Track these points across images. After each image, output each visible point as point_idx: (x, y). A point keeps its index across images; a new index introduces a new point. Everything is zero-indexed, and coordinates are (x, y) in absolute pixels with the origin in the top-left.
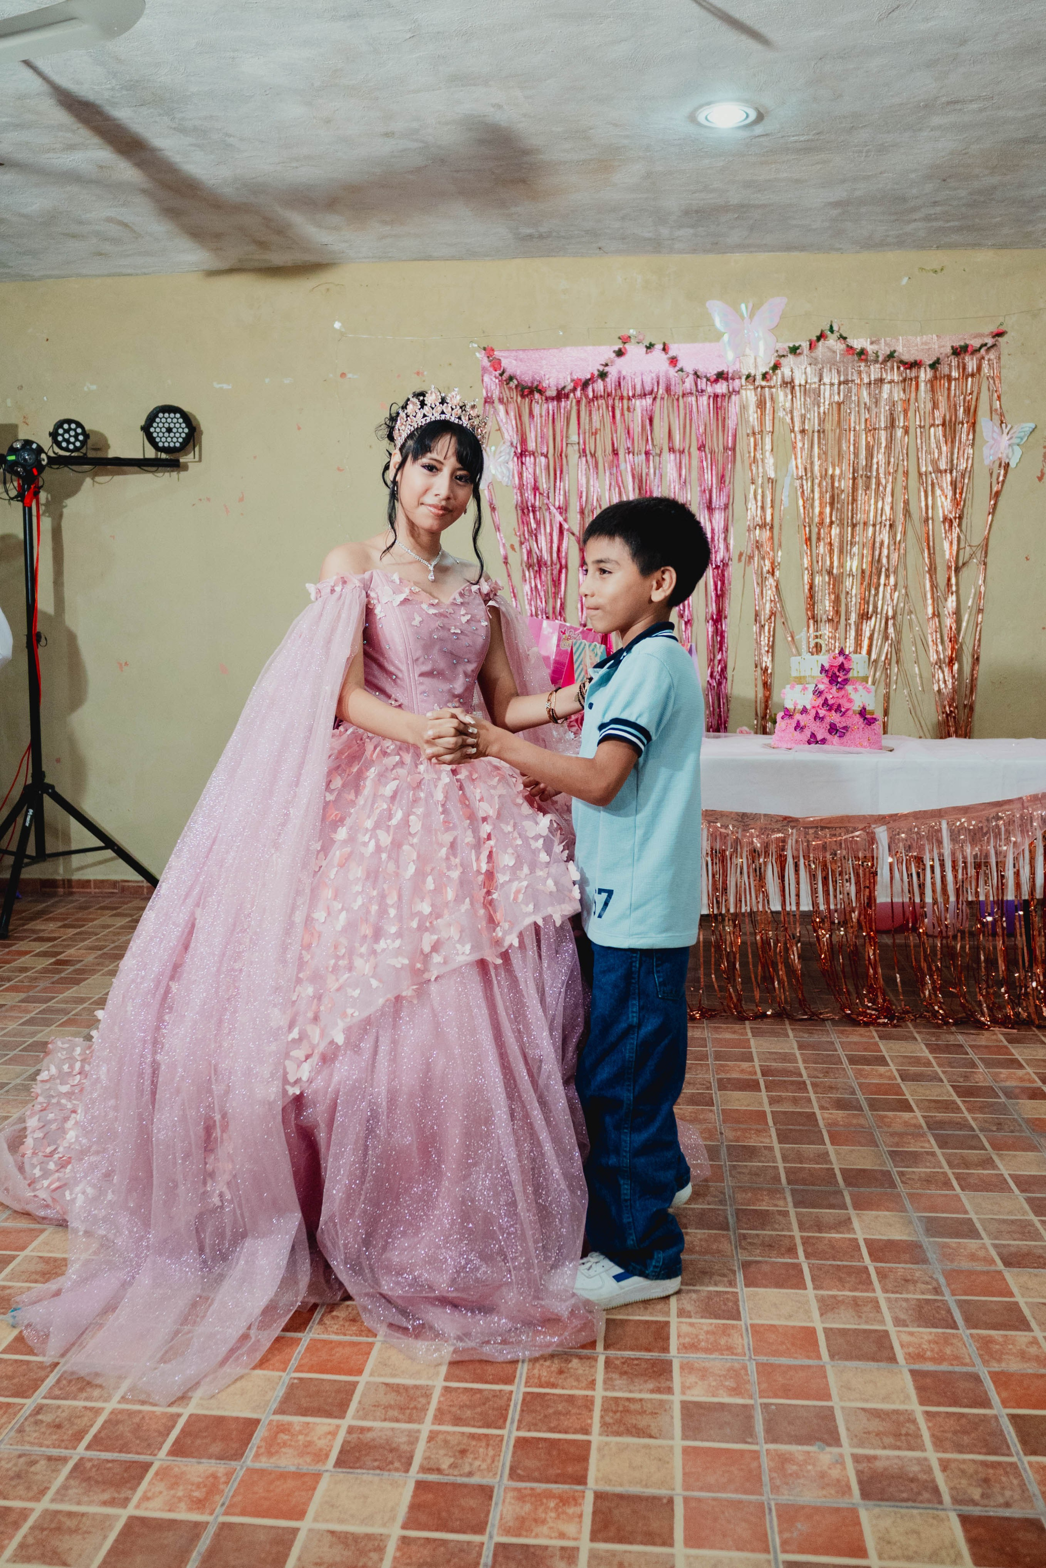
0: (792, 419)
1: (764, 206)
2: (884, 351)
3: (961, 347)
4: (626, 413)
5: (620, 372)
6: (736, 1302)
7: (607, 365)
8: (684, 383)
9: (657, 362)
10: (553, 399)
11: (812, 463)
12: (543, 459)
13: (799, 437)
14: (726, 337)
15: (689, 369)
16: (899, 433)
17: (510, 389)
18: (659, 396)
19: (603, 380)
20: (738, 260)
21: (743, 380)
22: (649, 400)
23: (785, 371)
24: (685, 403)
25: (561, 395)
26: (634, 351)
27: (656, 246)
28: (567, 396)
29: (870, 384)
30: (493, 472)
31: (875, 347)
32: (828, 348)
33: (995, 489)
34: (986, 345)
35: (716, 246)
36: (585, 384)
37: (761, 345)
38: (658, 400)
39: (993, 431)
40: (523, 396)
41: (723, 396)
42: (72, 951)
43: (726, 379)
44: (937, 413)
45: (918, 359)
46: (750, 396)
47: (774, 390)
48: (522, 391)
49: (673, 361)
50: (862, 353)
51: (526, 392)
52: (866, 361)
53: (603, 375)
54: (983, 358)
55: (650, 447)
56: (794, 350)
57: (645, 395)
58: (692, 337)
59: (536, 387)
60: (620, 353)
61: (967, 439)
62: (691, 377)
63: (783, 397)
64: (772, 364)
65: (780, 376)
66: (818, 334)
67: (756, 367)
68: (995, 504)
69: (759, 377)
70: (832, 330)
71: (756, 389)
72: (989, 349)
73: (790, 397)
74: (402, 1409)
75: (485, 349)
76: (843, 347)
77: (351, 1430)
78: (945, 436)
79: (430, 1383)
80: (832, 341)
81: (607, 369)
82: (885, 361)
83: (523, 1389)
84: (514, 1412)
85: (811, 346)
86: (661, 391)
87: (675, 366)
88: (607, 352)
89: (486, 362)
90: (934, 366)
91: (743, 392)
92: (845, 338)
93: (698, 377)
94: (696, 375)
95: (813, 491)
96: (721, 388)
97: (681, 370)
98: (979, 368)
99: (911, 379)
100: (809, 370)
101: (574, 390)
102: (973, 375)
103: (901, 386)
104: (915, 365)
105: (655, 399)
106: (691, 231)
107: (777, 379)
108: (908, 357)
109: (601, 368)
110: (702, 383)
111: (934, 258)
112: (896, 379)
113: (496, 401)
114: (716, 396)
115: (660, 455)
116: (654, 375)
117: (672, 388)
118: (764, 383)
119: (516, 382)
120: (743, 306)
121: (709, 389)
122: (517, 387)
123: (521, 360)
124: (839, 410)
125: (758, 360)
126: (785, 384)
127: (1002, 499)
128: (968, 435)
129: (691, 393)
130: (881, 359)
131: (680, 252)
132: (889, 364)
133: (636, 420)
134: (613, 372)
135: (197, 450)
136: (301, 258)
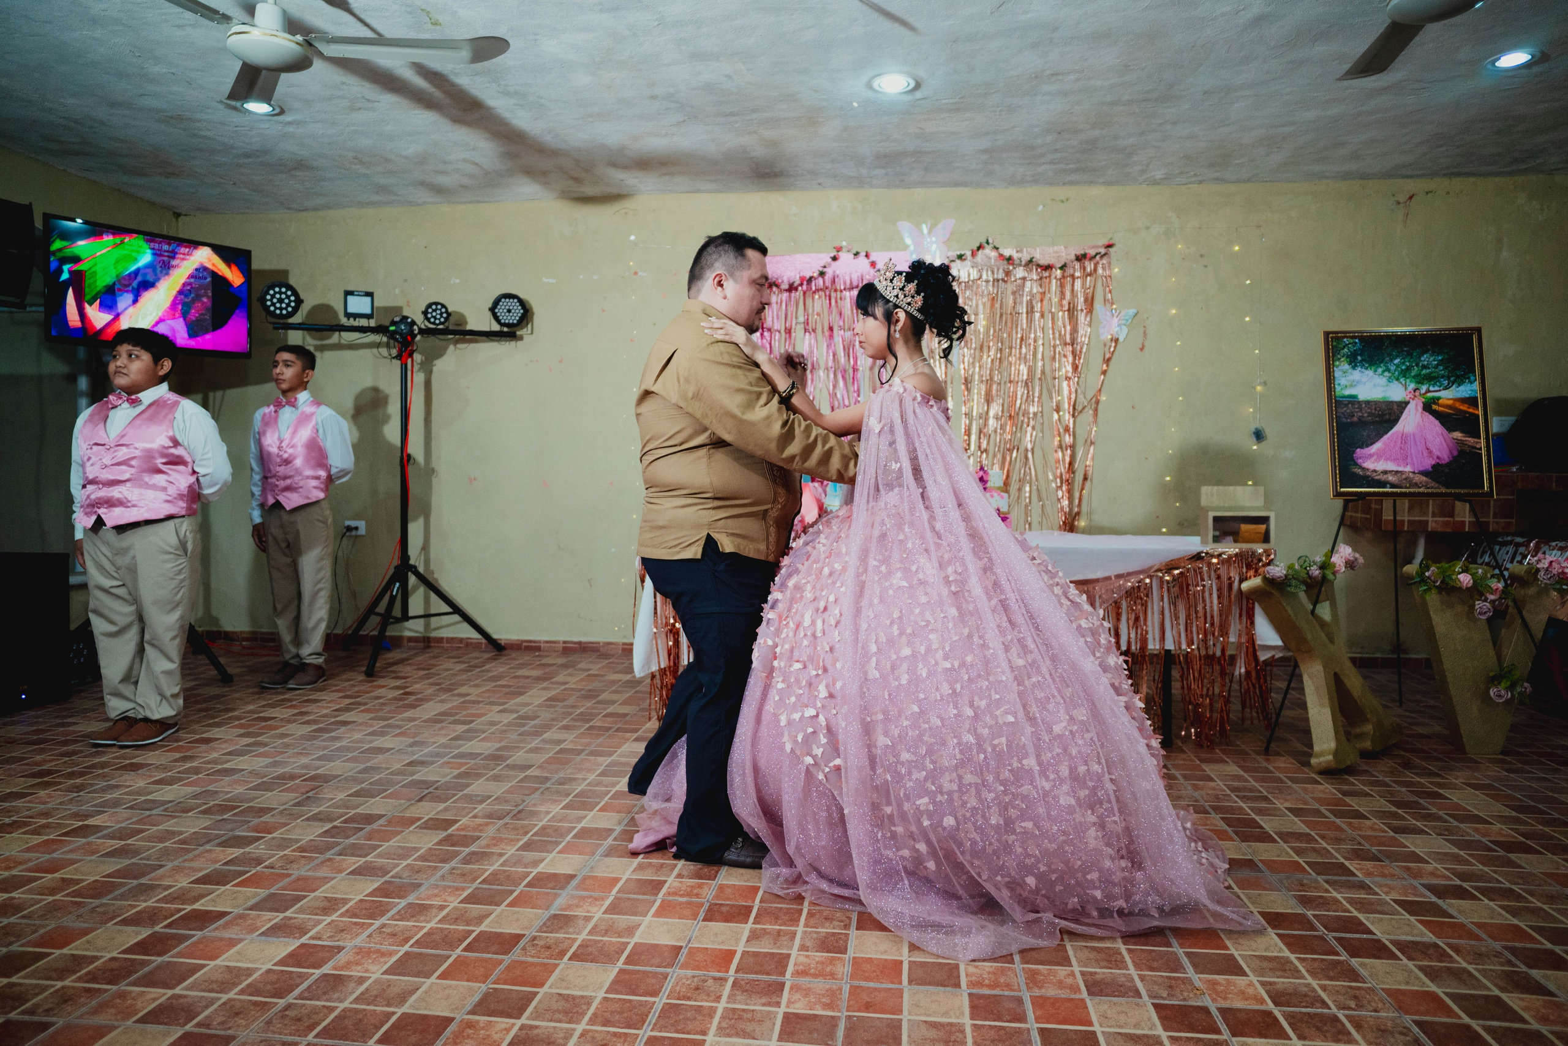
2: (1026, 257)
3: (1082, 255)
5: (834, 272)
6: (846, 941)
7: (825, 267)
9: (862, 265)
10: (786, 291)
14: (912, 248)
16: (1037, 316)
19: (822, 278)
20: (919, 193)
25: (791, 288)
26: (845, 257)
27: (859, 182)
28: (796, 289)
29: (1016, 281)
31: (1019, 255)
32: (986, 256)
33: (1107, 357)
34: (1100, 253)
36: (810, 280)
37: (937, 253)
39: (1106, 315)
42: (417, 686)
44: (1064, 302)
45: (1051, 263)
49: (873, 264)
50: (1010, 259)
52: (1013, 264)
53: (822, 274)
54: (1098, 263)
56: (961, 257)
58: (887, 248)
60: (835, 259)
61: (1086, 321)
66: (978, 245)
68: (1107, 367)
70: (988, 243)
72: (1102, 257)
74: (566, 1013)
76: (996, 254)
77: (522, 1027)
78: (1069, 318)
79: (594, 994)
80: (988, 251)
81: (825, 270)
82: (1026, 265)
83: (664, 1001)
84: (652, 1018)
85: (973, 254)
88: (825, 258)
90: (1062, 268)
92: (997, 249)
98: (1095, 270)
99: (1046, 278)
100: (971, 271)
101: (801, 284)
102: (1091, 275)
103: (1038, 282)
104: (1048, 267)
106: (883, 171)
108: (1043, 262)
109: (821, 269)
111: (1062, 192)
112: (1035, 277)
116: (859, 274)
120: (924, 226)
127: (1112, 364)
128: (1087, 317)
130: (1023, 263)
131: (877, 187)
132: (1029, 267)
134: (830, 272)
135: (530, 326)
136: (608, 190)
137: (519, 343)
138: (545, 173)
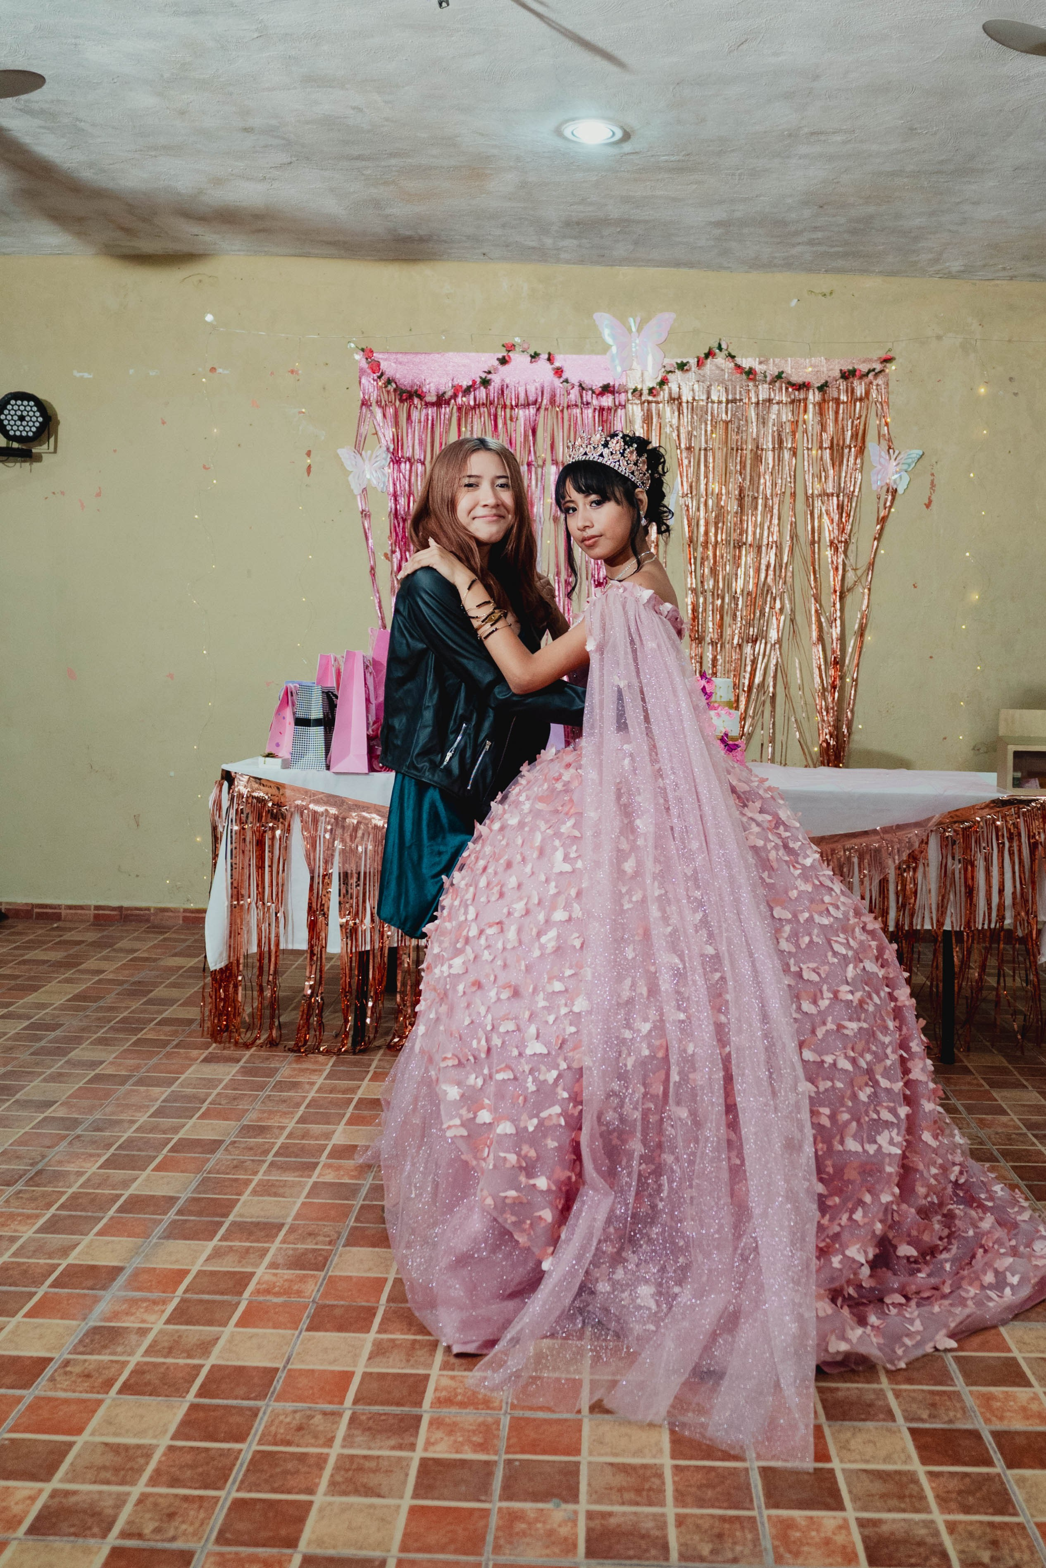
0: (679, 436)
1: (646, 222)
2: (773, 371)
3: (849, 371)
4: (508, 422)
5: (503, 380)
7: (489, 373)
8: (569, 394)
9: (542, 372)
10: (433, 404)
11: (698, 480)
12: (419, 465)
13: (684, 454)
14: (614, 349)
15: (574, 380)
16: (787, 455)
17: (388, 392)
18: (543, 407)
19: (486, 388)
20: (626, 274)
21: (630, 395)
22: (532, 410)
23: (673, 386)
24: (570, 415)
25: (441, 401)
26: (519, 359)
27: (541, 255)
28: (448, 403)
29: (757, 403)
30: (368, 476)
31: (763, 367)
32: (718, 367)
33: (882, 515)
34: (874, 370)
35: (602, 258)
36: (467, 391)
37: (650, 358)
38: (542, 411)
39: (880, 456)
40: (401, 401)
41: (609, 409)
43: (613, 392)
44: (824, 435)
45: (806, 381)
46: (636, 411)
47: (661, 405)
48: (401, 395)
49: (559, 372)
50: (750, 373)
51: (405, 396)
52: (754, 380)
53: (485, 383)
54: (871, 383)
55: (532, 457)
56: (682, 366)
57: (528, 405)
58: (578, 349)
59: (416, 392)
60: (504, 361)
61: (855, 464)
62: (577, 388)
63: (669, 413)
64: (659, 379)
65: (667, 392)
66: (706, 351)
67: (643, 381)
68: (882, 529)
69: (645, 392)
70: (720, 348)
71: (642, 403)
72: (876, 375)
73: (676, 413)
74: (116, 1470)
75: (363, 350)
76: (732, 365)
77: (53, 1494)
78: (832, 459)
80: (720, 360)
81: (489, 376)
82: (772, 382)
83: (255, 1447)
84: (238, 1472)
85: (700, 364)
86: (545, 402)
87: (560, 376)
88: (490, 360)
89: (364, 364)
90: (822, 388)
91: (629, 407)
92: (733, 357)
93: (583, 389)
94: (582, 387)
95: (698, 510)
96: (607, 401)
97: (566, 381)
98: (867, 393)
99: (799, 401)
100: (696, 387)
101: (455, 396)
102: (861, 400)
103: (790, 407)
104: (804, 386)
105: (538, 409)
106: (575, 242)
107: (664, 395)
108: (796, 379)
109: (484, 375)
110: (587, 396)
111: (824, 282)
112: (784, 399)
113: (374, 404)
114: (602, 409)
115: (542, 467)
116: (538, 385)
117: (557, 399)
118: (650, 398)
119: (394, 385)
120: (631, 320)
121: (595, 402)
122: (395, 390)
123: (400, 363)
124: (727, 428)
125: (646, 374)
126: (672, 399)
127: (889, 525)
128: (856, 459)
129: (576, 406)
130: (768, 379)
131: (568, 262)
132: (777, 384)
133: (520, 428)
134: (496, 380)
135: (52, 440)
136: (172, 247)
137: (36, 465)
138: (80, 220)
